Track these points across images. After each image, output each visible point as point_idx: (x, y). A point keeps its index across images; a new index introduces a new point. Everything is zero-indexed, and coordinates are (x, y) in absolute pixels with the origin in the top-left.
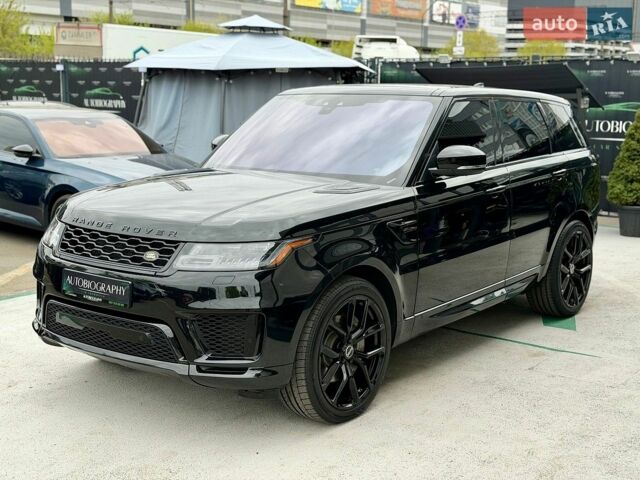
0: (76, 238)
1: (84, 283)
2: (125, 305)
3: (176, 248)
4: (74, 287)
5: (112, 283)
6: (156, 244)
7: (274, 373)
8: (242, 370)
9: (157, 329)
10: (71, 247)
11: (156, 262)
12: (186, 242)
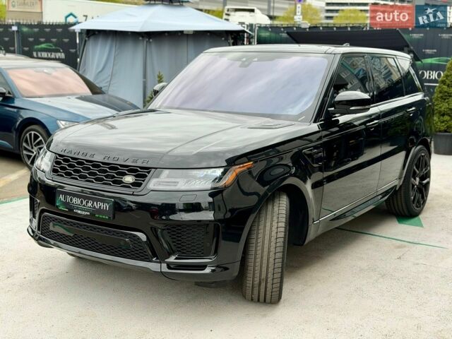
0: (65, 165)
1: (74, 200)
2: (109, 218)
3: (149, 173)
4: (66, 204)
5: (98, 200)
6: (132, 170)
7: (226, 269)
8: (203, 267)
9: (135, 236)
10: (62, 173)
11: (134, 184)
12: (156, 168)
